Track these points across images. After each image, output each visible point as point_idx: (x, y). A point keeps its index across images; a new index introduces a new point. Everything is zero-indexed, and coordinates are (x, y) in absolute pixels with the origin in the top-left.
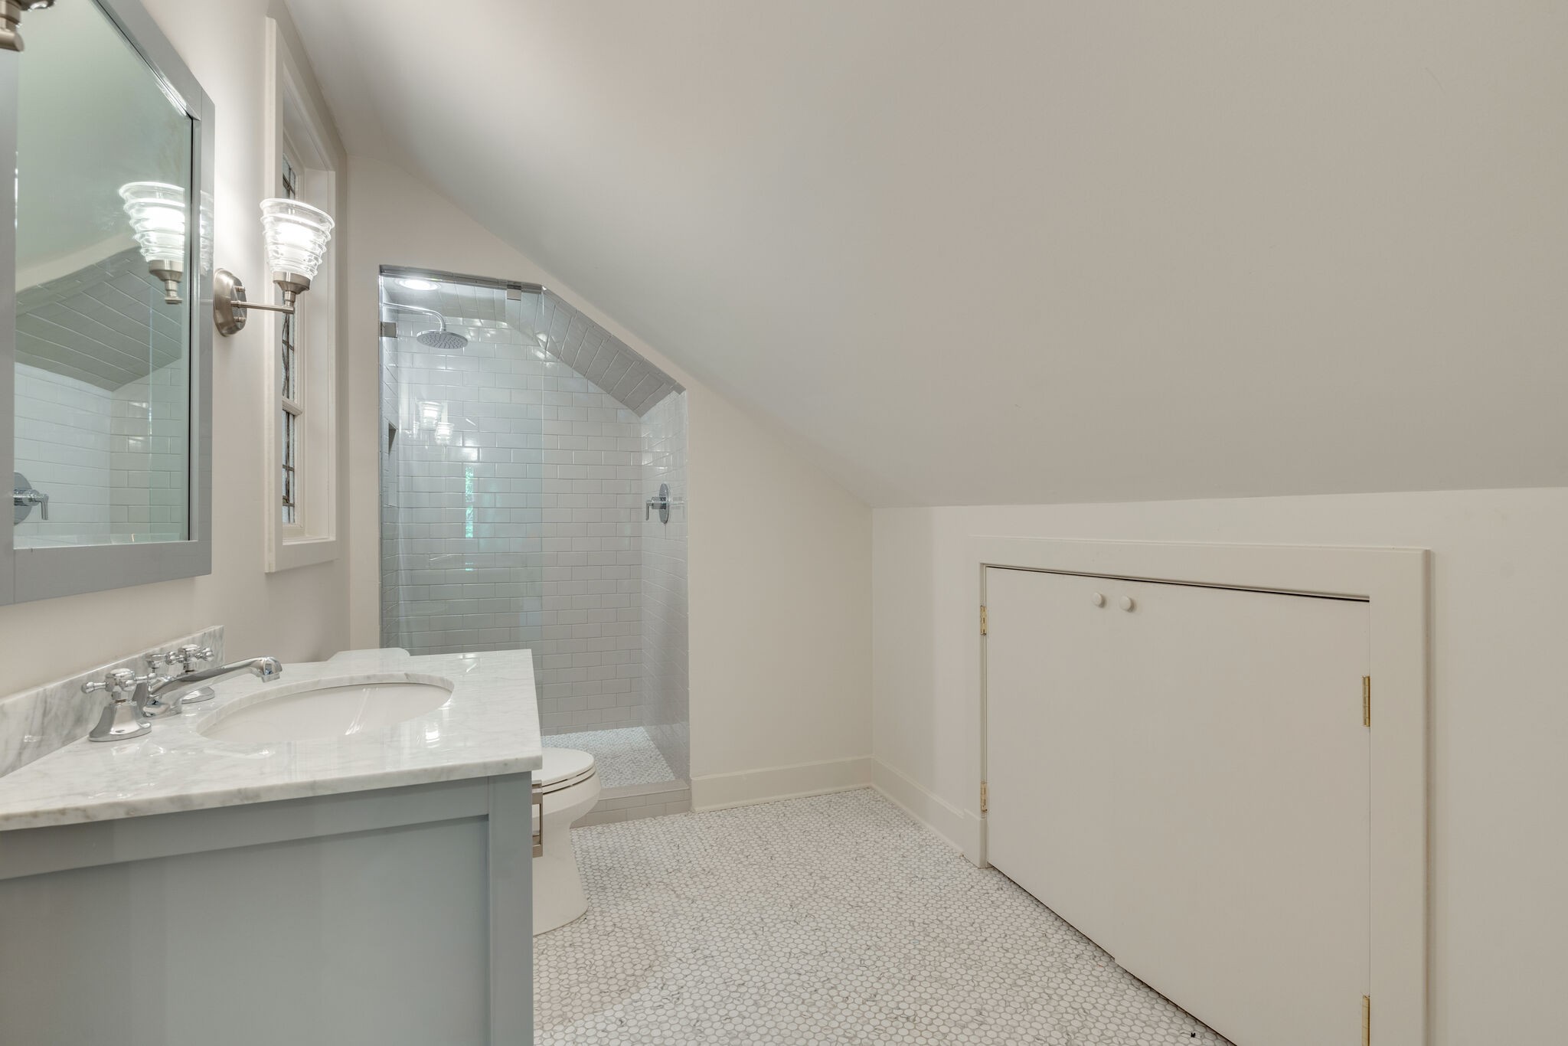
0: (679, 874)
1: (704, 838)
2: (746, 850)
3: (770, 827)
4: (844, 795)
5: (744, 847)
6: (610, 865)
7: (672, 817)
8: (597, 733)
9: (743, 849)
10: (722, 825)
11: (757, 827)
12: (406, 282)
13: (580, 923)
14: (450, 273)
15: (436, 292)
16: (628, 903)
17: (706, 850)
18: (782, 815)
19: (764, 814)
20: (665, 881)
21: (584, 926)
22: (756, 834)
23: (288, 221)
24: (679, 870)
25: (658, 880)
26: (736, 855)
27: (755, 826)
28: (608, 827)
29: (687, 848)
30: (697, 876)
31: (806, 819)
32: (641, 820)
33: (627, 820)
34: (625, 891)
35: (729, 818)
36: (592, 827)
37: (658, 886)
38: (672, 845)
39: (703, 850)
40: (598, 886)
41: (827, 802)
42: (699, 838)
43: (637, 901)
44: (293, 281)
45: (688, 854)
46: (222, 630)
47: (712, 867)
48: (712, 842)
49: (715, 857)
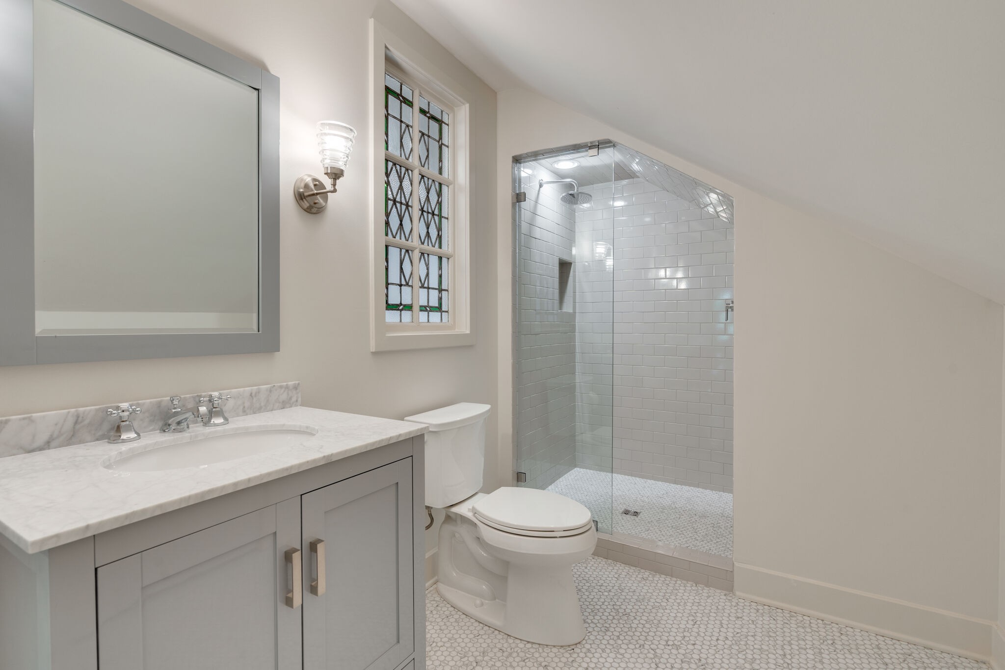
0: (674, 652)
1: (725, 626)
2: (758, 662)
3: (805, 649)
4: (938, 655)
5: (758, 657)
6: (628, 611)
7: (712, 590)
8: (705, 491)
9: (756, 659)
10: (753, 621)
11: (789, 642)
12: (559, 164)
13: (567, 651)
14: (549, 149)
15: (580, 168)
16: (612, 655)
17: (718, 640)
18: (830, 642)
19: (809, 630)
20: (658, 651)
21: (567, 655)
22: (783, 649)
23: (329, 134)
24: (678, 648)
25: (653, 646)
26: (743, 662)
27: (788, 639)
28: (654, 576)
29: (702, 630)
30: (689, 663)
31: (858, 662)
32: (684, 582)
33: (672, 576)
34: (620, 642)
35: (766, 618)
36: (643, 571)
37: (649, 652)
38: (691, 618)
39: (714, 638)
40: (605, 625)
41: (905, 654)
42: (721, 624)
43: (621, 657)
44: (332, 172)
45: (699, 635)
46: (299, 384)
47: (710, 661)
48: (730, 635)
49: (721, 652)
